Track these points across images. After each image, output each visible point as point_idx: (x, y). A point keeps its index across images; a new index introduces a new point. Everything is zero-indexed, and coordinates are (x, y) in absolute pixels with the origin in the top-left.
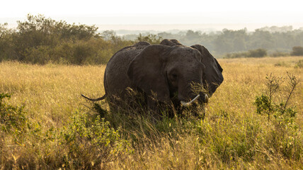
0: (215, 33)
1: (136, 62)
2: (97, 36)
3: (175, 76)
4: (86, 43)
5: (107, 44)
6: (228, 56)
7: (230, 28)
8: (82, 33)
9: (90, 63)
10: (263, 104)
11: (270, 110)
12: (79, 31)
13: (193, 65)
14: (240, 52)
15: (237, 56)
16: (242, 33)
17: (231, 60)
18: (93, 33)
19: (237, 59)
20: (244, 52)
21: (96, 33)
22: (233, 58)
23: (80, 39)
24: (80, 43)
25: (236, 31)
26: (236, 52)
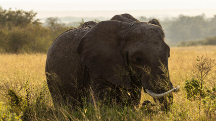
0: (171, 19)
1: (87, 40)
2: (36, 23)
4: (23, 29)
5: (46, 31)
6: (183, 44)
7: (186, 14)
8: (19, 19)
9: (27, 52)
12: (15, 16)
14: (197, 40)
15: (193, 44)
16: (199, 19)
17: (186, 48)
18: (31, 18)
19: (193, 47)
20: (201, 39)
21: (35, 18)
22: (188, 46)
23: (16, 25)
24: (16, 30)
25: (192, 18)
26: (193, 40)
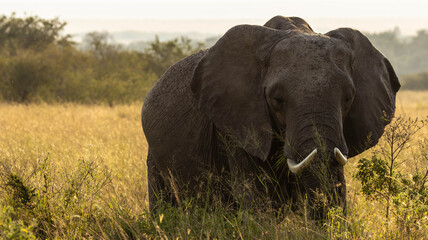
2: (64, 42)
3: (280, 101)
4: (39, 55)
5: (84, 59)
8: (31, 35)
10: (376, 176)
11: (391, 189)
12: (24, 29)
13: (321, 78)
16: (388, 39)
18: (55, 33)
21: (62, 34)
23: (26, 47)
24: (25, 55)
25: (374, 35)
